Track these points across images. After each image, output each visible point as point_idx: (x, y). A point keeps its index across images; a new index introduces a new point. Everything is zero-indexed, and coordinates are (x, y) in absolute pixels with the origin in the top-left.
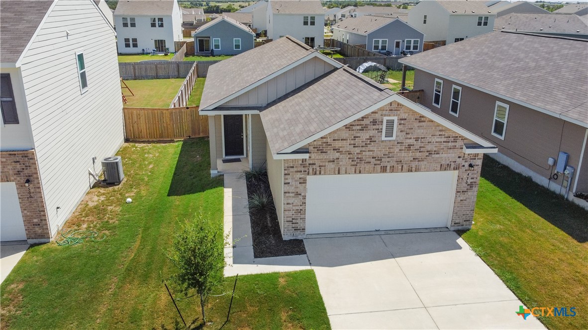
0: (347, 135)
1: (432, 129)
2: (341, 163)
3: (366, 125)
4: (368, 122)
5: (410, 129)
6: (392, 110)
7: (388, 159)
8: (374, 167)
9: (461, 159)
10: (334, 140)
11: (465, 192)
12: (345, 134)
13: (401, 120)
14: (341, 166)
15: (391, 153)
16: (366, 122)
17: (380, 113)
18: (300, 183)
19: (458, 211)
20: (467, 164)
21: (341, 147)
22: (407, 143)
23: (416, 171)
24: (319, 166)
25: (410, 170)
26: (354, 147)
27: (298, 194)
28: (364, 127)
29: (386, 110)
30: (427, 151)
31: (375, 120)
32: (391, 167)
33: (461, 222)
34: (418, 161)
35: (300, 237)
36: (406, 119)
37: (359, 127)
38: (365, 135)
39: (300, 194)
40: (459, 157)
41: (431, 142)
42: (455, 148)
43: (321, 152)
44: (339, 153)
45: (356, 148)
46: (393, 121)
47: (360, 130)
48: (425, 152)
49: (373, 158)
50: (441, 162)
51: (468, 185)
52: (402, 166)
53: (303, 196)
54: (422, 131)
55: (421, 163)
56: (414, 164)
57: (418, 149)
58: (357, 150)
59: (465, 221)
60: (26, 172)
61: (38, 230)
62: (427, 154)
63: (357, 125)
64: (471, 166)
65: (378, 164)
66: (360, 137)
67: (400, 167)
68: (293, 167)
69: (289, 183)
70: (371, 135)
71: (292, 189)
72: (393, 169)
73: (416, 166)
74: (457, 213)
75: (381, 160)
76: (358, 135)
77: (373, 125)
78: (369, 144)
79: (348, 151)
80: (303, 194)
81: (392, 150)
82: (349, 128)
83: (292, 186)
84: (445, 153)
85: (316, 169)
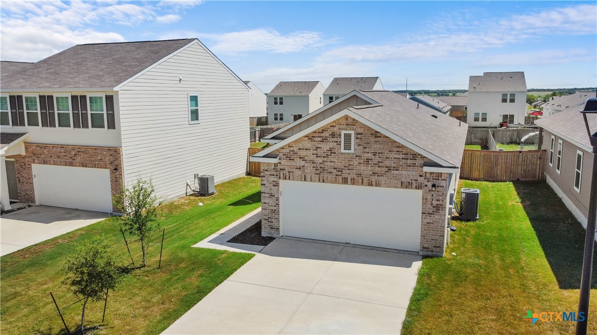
0: (310, 145)
1: (388, 144)
2: (306, 171)
3: (325, 137)
5: (367, 143)
6: (348, 125)
7: (348, 171)
8: (336, 178)
12: (308, 144)
13: (358, 134)
14: (306, 173)
16: (326, 134)
17: (338, 126)
20: (430, 184)
21: (306, 156)
23: (376, 186)
25: (370, 184)
26: (317, 157)
27: (272, 196)
28: (324, 139)
29: (343, 125)
30: (386, 167)
32: (351, 179)
34: (378, 176)
35: (275, 236)
36: (362, 134)
37: (319, 139)
38: (325, 147)
39: (274, 196)
40: (421, 176)
41: (389, 158)
42: (415, 166)
44: (304, 162)
45: (319, 158)
46: (350, 135)
47: (321, 141)
48: (384, 167)
50: (401, 179)
51: (434, 207)
52: (362, 179)
53: (276, 198)
54: (379, 146)
56: (374, 179)
57: (376, 164)
58: (320, 160)
59: (434, 247)
62: (386, 169)
64: (434, 186)
68: (267, 171)
69: (264, 185)
71: (267, 190)
72: (353, 182)
73: (376, 180)
74: (424, 236)
75: (342, 171)
76: (320, 146)
81: (351, 163)
83: (267, 187)
85: (286, 174)
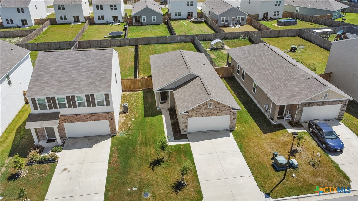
4: (204, 104)
7: (210, 113)
8: (206, 115)
9: (231, 112)
10: (195, 109)
11: (233, 120)
14: (197, 115)
15: (211, 111)
18: (186, 120)
19: (231, 125)
20: (233, 113)
21: (197, 110)
22: (215, 109)
24: (191, 116)
25: (217, 115)
27: (185, 123)
31: (206, 103)
33: (232, 128)
35: (186, 134)
41: (222, 108)
42: (229, 110)
43: (192, 112)
44: (197, 112)
46: (211, 104)
48: (221, 111)
49: (206, 113)
50: (225, 113)
55: (220, 113)
56: (218, 114)
57: (219, 110)
58: (202, 111)
60: (111, 117)
61: (114, 132)
63: (202, 105)
64: (234, 114)
65: (208, 114)
66: (202, 108)
67: (214, 115)
70: (205, 107)
71: (184, 121)
72: (212, 115)
77: (206, 105)
78: (205, 109)
79: (199, 111)
80: (187, 123)
82: (199, 106)
84: (226, 111)
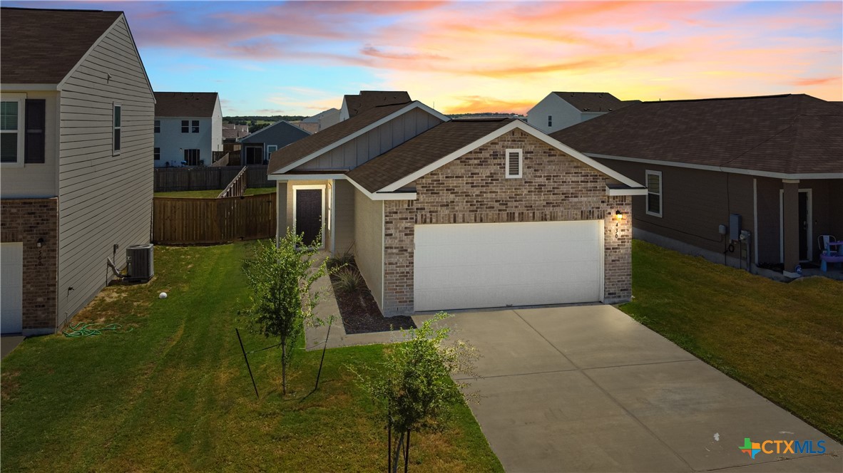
0: (463, 171)
1: (565, 165)
2: (457, 208)
3: (485, 158)
4: (488, 156)
5: (538, 164)
6: (515, 141)
7: (515, 204)
8: (499, 214)
9: (605, 204)
10: (446, 177)
11: (616, 248)
12: (460, 170)
13: (527, 153)
14: (457, 211)
15: (518, 195)
16: (485, 154)
17: (501, 143)
18: (406, 235)
19: (612, 276)
20: (613, 212)
21: (456, 187)
22: (537, 182)
23: (551, 220)
24: (430, 212)
25: (544, 219)
26: (472, 186)
27: (403, 250)
28: (483, 161)
29: (508, 141)
30: (563, 194)
31: (496, 152)
32: (519, 214)
33: (617, 292)
34: (553, 206)
35: (406, 314)
36: (532, 152)
37: (476, 162)
38: (485, 172)
39: (406, 250)
40: (603, 202)
41: (565, 182)
42: (596, 190)
43: (432, 193)
44: (453, 195)
45: (475, 189)
46: (517, 155)
47: (479, 165)
48: (559, 194)
49: (496, 201)
50: (581, 208)
51: (619, 239)
52: (534, 213)
53: (410, 253)
54: (554, 167)
55: (557, 209)
56: (548, 211)
57: (550, 191)
58: (476, 191)
59: (621, 290)
60: (41, 227)
61: (41, 314)
62: (563, 197)
63: (475, 159)
64: (618, 213)
65: (504, 210)
66: (478, 174)
67: (531, 215)
68: (396, 213)
69: (391, 235)
70: (492, 172)
71: (396, 243)
72: (522, 218)
73: (551, 212)
74: (609, 279)
75: (507, 204)
76: (477, 171)
77: (494, 159)
78: (491, 183)
79: (465, 192)
80: (409, 250)
81: (519, 192)
82: (464, 162)
83: (396, 238)
84: (584, 197)
85: (425, 215)
